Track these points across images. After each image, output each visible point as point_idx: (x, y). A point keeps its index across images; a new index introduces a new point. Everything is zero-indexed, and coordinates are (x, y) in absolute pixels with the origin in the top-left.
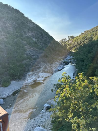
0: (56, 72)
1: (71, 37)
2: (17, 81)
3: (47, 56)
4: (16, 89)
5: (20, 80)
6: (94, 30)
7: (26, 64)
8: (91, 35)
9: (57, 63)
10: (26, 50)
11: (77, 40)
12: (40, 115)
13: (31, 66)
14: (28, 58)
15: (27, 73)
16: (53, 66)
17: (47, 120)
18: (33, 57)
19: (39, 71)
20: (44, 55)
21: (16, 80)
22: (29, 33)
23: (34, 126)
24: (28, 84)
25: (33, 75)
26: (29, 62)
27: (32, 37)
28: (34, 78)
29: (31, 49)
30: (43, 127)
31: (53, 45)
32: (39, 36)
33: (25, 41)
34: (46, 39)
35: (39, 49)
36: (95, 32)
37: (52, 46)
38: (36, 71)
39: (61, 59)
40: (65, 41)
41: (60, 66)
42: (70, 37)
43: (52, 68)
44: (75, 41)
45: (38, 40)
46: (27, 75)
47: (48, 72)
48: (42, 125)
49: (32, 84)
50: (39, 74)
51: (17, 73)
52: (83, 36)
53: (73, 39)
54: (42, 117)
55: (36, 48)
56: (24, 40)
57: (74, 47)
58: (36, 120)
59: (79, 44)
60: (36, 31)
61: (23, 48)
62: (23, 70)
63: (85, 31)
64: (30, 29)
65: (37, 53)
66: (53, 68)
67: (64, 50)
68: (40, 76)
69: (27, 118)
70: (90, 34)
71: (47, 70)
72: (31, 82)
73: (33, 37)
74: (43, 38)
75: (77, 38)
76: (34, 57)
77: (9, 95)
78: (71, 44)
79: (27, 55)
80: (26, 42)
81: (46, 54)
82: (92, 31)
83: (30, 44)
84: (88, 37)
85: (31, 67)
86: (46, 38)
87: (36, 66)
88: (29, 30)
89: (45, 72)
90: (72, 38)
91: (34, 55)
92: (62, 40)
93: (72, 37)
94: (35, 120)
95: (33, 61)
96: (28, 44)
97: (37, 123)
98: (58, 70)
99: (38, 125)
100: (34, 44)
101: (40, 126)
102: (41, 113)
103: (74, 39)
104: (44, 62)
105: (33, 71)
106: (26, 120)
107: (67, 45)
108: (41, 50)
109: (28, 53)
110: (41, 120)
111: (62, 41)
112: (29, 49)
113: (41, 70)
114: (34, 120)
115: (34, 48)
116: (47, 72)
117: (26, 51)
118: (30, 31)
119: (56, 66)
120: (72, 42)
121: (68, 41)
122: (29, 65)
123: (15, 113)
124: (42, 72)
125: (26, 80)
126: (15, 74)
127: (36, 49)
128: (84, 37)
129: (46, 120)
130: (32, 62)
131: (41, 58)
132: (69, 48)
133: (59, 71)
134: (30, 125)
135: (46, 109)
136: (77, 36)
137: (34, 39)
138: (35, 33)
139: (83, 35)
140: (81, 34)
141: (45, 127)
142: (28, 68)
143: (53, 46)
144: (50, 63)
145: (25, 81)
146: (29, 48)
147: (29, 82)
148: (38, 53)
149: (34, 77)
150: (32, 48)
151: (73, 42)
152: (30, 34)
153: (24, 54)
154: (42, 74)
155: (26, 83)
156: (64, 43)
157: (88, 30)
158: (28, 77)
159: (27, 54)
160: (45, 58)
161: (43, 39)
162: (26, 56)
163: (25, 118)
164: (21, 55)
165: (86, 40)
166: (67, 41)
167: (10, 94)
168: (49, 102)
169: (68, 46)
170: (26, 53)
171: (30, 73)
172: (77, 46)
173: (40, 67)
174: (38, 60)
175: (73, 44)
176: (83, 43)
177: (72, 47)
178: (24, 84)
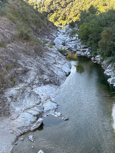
0: (64, 79)
9: (52, 55)
19: (29, 81)
24: (26, 127)
25: (23, 98)
47: (51, 83)
50: (36, 91)
57: (52, 12)
59: (62, 8)
66: (54, 69)
68: (42, 98)
72: (33, 120)
78: (44, 6)
89: (45, 83)
98: (64, 74)
104: (29, 55)
108: (5, 18)
113: (32, 77)
119: (55, 63)
124: (39, 85)
125: (14, 116)
131: (13, 42)
149: (28, 101)
151: (48, 1)
154: (39, 89)
158: (12, 105)
160: (23, 42)
171: (13, 91)
172: (59, 12)
173: (27, 68)
174: (10, 47)
175: (49, 6)
176: (72, 4)
177: (48, 13)
178: (14, 129)
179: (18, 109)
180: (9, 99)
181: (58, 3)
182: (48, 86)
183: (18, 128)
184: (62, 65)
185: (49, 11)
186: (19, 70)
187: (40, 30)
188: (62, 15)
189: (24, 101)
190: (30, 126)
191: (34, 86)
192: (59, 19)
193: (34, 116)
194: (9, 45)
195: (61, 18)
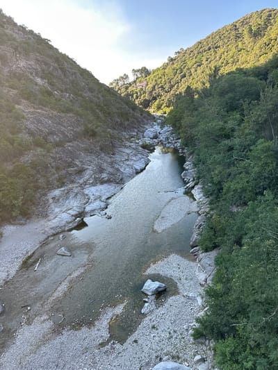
0: (131, 177)
1: (142, 69)
2: (21, 224)
3: (93, 131)
4: (27, 253)
5: (28, 218)
6: (201, 47)
7: (34, 165)
8: (196, 62)
9: (128, 151)
10: (23, 117)
11: (161, 78)
12: (146, 321)
13: (52, 167)
14: (38, 145)
15: (45, 195)
16: (120, 159)
17: (175, 332)
18: (51, 138)
19: (81, 181)
20: (83, 129)
21: (17, 222)
22: (17, 60)
23: (143, 363)
24: (61, 227)
25: (67, 198)
26: (44, 156)
27: (31, 74)
28: (74, 205)
29: (39, 113)
30: (173, 357)
31: (100, 96)
32: (51, 69)
33: (12, 88)
34: (76, 77)
35: (63, 112)
36: (204, 54)
37: (98, 98)
38: (73, 182)
39: (130, 139)
40: (124, 84)
41: (138, 158)
42: (138, 71)
43: (117, 166)
44: (154, 83)
45: (51, 84)
46: (48, 200)
47: (111, 182)
48: (166, 355)
49: (76, 224)
50: (86, 191)
51: (16, 199)
52: (175, 66)
53: (146, 76)
54: (153, 327)
55: (52, 108)
56: (7, 84)
57: (155, 99)
58: (139, 342)
59: (166, 92)
60: (39, 52)
61: (10, 111)
62: (32, 185)
63: (179, 52)
64: (19, 48)
65: (59, 124)
66: (121, 167)
67: (133, 110)
68: (92, 197)
69: (109, 341)
70: (194, 61)
71: (104, 176)
72: (70, 220)
73: (34, 74)
74: (65, 75)
75: (160, 73)
76: (54, 139)
77: (10, 277)
78: (145, 92)
79: (31, 133)
80: (15, 92)
81: (89, 125)
82: (196, 52)
83: (29, 96)
84: (188, 69)
85: (54, 170)
86: (74, 76)
87: (70, 166)
88: (16, 49)
89: (102, 182)
90: (143, 75)
91: (52, 133)
92: (117, 81)
93: (145, 72)
94: (136, 341)
95: (54, 151)
96: (25, 99)
97: (146, 349)
98: (134, 171)
99: (154, 357)
100: (43, 97)
101: (161, 360)
102: (144, 315)
103: (152, 76)
104: (91, 153)
105: (63, 184)
106: (107, 352)
107: (132, 97)
108: (71, 115)
109: (32, 127)
110: (157, 338)
111: (117, 83)
112: (33, 113)
113: (87, 177)
114: (135, 344)
115: (47, 109)
116: (108, 181)
117: (24, 121)
118: (20, 53)
119: (128, 160)
120: (147, 85)
121: (135, 82)
122: (47, 167)
123: (60, 333)
124: (93, 185)
125: (51, 217)
126: (8, 202)
127: (55, 113)
128: (177, 70)
129: (170, 333)
130: (51, 155)
131: (75, 140)
132: (141, 104)
133: (137, 173)
134: (128, 363)
135: (153, 297)
136: (158, 69)
137: (39, 80)
138: (39, 61)
139: (173, 64)
140: (167, 61)
141: (178, 358)
142: (44, 176)
143: (102, 98)
144: (109, 154)
145: (49, 221)
146: (32, 110)
147: (64, 223)
148: (65, 124)
149: (72, 202)
150: (40, 108)
151: (150, 86)
152: (22, 64)
153: (20, 131)
154: (93, 189)
155: (54, 225)
156: (123, 90)
157: (185, 49)
158: (52, 206)
159: (29, 129)
160: (89, 140)
161: (65, 80)
162: (26, 137)
163: (102, 345)
164: (11, 136)
165: (185, 78)
166: (130, 84)
167: (13, 272)
168: (153, 272)
169: (137, 98)
170: (27, 128)
171: (57, 192)
172: (163, 98)
173: (83, 168)
174: (69, 146)
175: (151, 92)
176: (178, 86)
177: (149, 101)
178: (46, 229)
179: (57, 210)
180: (51, 201)
181: (162, 87)
182: (106, 185)
183: (51, 228)
184: (135, 161)
185: (151, 98)
186: (71, 171)
187: (126, 123)
188: (166, 100)
189: (67, 201)
190: (65, 226)
191: (87, 186)
192: (162, 107)
193: (72, 216)
194: (69, 144)
195: (165, 105)
